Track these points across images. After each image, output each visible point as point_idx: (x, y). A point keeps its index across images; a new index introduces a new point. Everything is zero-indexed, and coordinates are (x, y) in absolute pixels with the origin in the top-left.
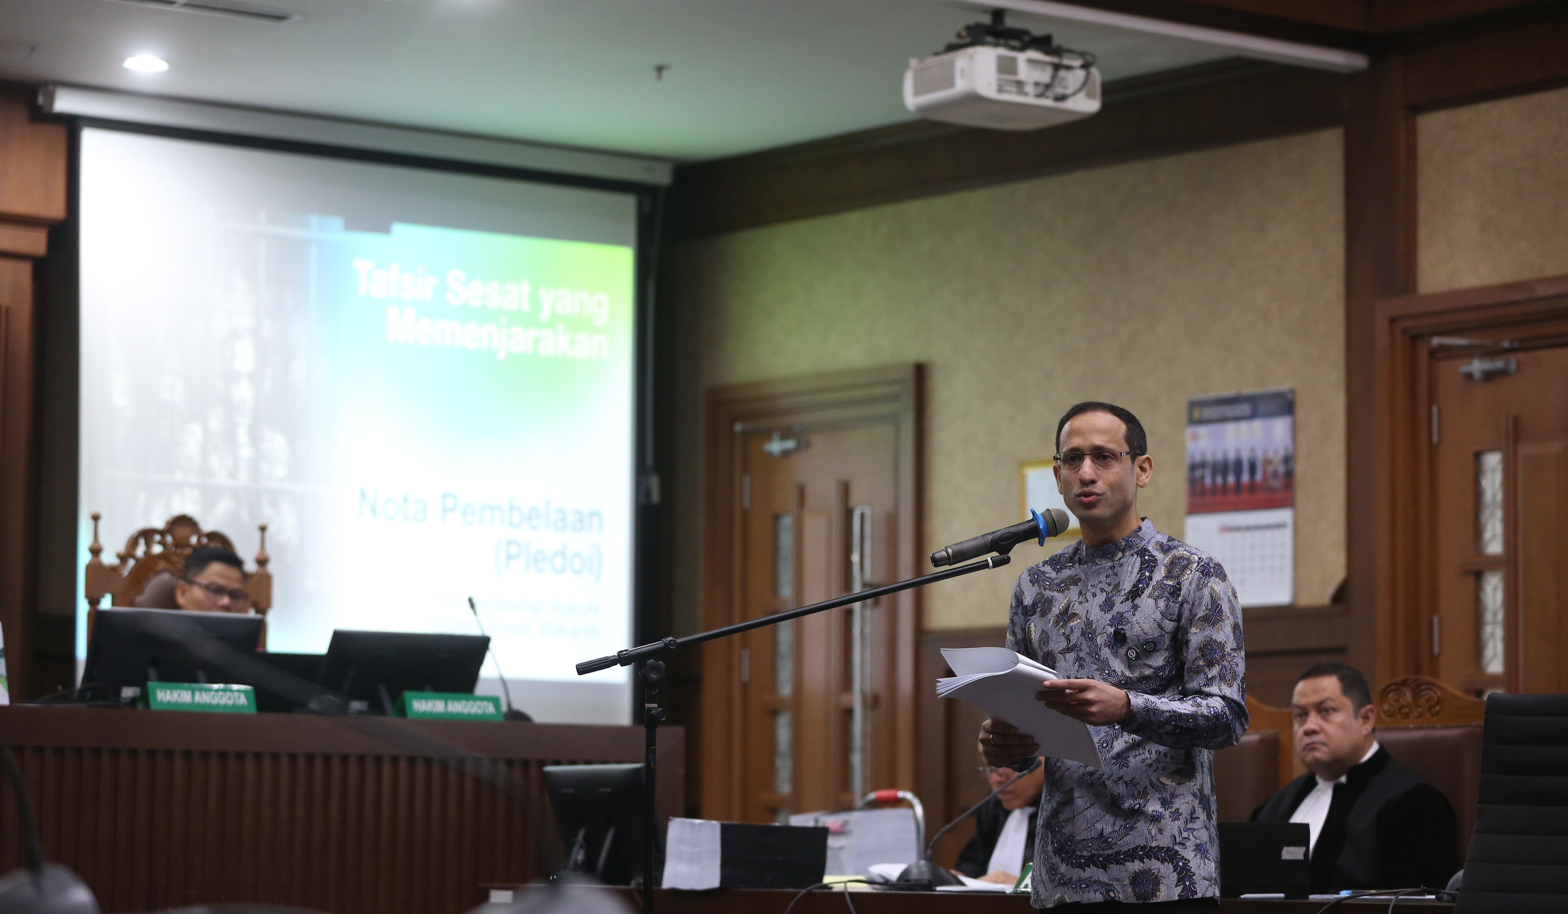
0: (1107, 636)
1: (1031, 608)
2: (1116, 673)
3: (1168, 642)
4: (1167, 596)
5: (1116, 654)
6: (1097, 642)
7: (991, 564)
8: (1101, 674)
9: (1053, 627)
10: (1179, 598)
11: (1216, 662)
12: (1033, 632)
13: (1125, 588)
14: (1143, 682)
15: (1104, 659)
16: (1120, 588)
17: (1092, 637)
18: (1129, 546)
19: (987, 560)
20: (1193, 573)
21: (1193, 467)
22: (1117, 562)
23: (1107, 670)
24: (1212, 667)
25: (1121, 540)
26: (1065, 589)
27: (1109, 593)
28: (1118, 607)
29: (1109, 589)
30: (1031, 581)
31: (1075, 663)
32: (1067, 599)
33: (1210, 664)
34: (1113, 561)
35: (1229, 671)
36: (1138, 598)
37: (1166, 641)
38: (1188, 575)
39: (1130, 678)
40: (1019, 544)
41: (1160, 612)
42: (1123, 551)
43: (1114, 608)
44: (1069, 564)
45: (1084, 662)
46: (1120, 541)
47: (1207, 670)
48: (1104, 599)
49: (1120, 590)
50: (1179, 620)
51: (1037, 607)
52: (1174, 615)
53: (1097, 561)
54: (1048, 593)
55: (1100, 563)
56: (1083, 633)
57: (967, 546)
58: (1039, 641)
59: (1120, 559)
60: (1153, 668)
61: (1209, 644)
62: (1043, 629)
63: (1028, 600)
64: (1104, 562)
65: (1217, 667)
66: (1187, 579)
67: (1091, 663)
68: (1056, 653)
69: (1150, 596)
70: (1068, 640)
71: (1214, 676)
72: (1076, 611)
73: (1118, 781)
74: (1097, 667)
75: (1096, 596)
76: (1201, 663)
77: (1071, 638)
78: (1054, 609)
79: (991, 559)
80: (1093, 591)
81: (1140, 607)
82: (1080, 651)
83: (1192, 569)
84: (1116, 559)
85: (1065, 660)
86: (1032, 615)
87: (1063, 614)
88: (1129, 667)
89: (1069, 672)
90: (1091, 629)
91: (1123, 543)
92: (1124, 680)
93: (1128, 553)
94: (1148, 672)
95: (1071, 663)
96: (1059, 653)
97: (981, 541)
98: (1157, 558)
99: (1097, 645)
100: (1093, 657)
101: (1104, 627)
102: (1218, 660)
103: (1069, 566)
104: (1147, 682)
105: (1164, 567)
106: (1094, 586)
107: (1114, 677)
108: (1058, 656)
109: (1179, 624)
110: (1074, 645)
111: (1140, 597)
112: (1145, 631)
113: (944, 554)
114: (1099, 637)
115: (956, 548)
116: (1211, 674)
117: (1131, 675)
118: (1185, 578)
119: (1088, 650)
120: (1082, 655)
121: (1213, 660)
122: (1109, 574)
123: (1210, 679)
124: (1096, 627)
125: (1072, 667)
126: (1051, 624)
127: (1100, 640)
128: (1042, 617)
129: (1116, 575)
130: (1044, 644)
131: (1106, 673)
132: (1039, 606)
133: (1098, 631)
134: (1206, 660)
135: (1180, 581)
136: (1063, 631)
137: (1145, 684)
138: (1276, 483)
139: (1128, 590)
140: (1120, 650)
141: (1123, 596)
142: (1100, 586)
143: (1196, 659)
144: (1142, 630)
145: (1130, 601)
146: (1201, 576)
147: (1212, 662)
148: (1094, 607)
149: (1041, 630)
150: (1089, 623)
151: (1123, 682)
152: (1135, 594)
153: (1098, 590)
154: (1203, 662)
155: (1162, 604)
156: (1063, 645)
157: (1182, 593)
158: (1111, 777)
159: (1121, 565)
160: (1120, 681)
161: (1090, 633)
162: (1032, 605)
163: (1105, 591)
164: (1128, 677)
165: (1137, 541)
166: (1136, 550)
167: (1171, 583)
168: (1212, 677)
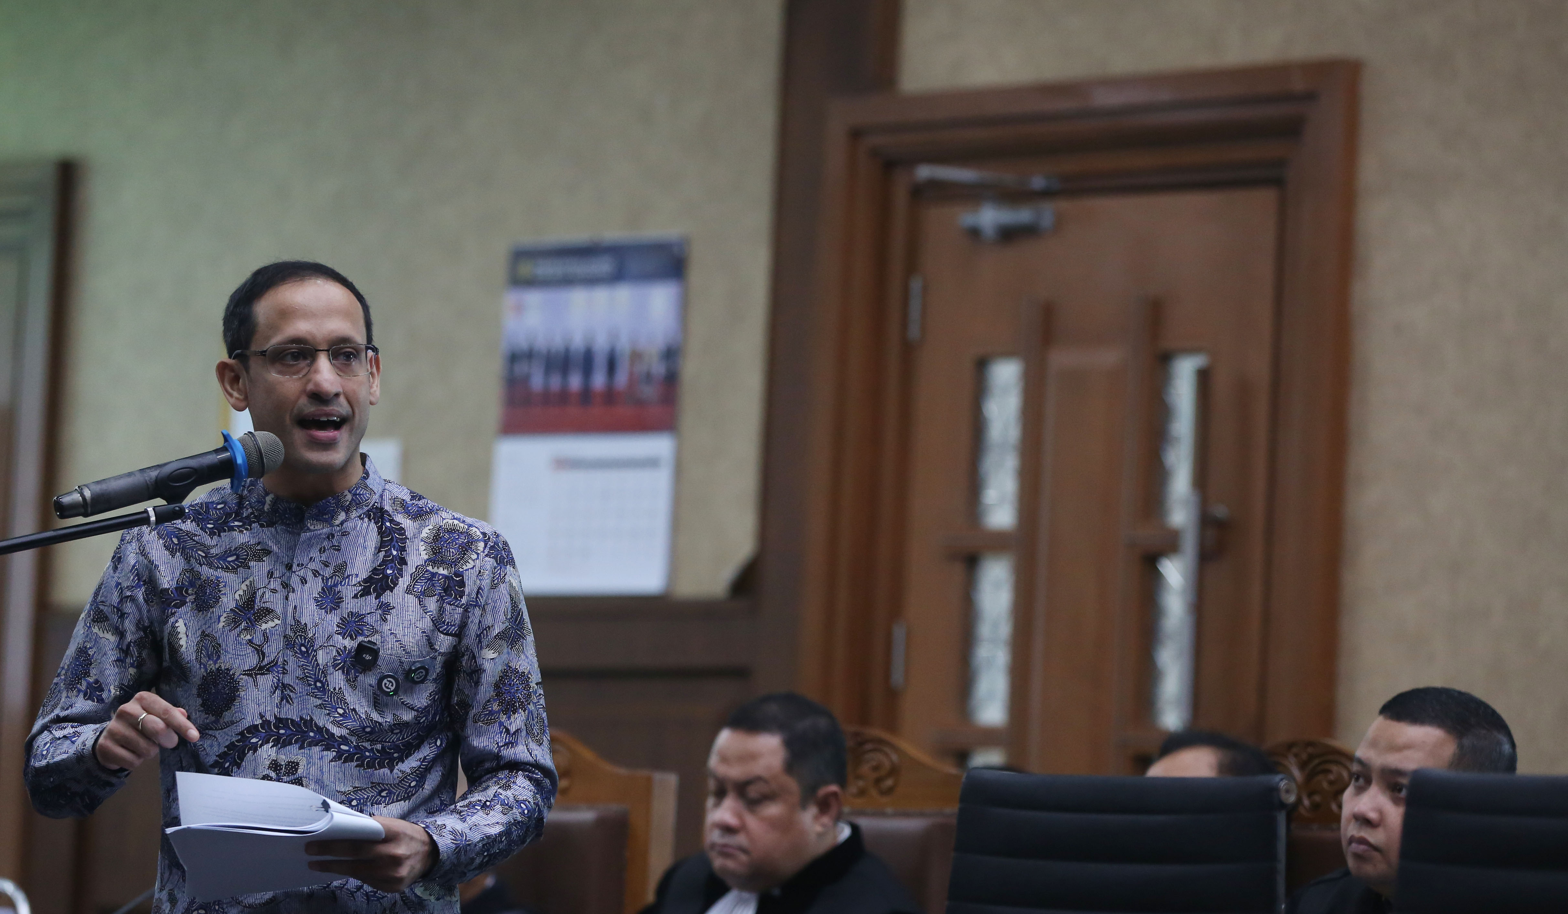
0: (337, 651)
1: (176, 595)
2: (356, 713)
3: (440, 669)
4: (440, 593)
5: (352, 683)
6: (316, 660)
7: (153, 519)
8: (329, 714)
9: (227, 628)
10: (461, 597)
11: (519, 705)
12: (182, 636)
13: (355, 572)
14: (394, 732)
15: (335, 689)
16: (348, 572)
17: (307, 651)
18: (357, 502)
19: (146, 511)
20: (481, 557)
21: (514, 358)
22: (338, 528)
23: (341, 708)
24: (514, 713)
25: (346, 492)
26: (239, 567)
27: (327, 579)
28: (350, 605)
29: (328, 572)
30: (167, 548)
31: (274, 692)
32: (247, 582)
33: (510, 708)
34: (332, 526)
35: (536, 720)
36: (388, 592)
37: (437, 666)
38: (474, 560)
39: (380, 724)
40: (199, 487)
41: (432, 620)
42: (347, 510)
43: (343, 605)
44: (236, 523)
45: (292, 691)
46: (345, 494)
47: (503, 718)
48: (320, 590)
49: (348, 577)
50: (459, 635)
51: (186, 592)
52: (454, 625)
53: (309, 525)
54: (206, 571)
55: (312, 528)
56: (289, 644)
57: (115, 486)
58: (198, 651)
59: (342, 523)
60: (415, 710)
61: (506, 675)
62: (203, 632)
63: (167, 580)
64: (319, 527)
65: (523, 713)
66: (472, 568)
67: (307, 694)
68: (237, 674)
69: (408, 591)
70: (261, 654)
71: (520, 729)
72: (268, 605)
73: (356, 892)
74: (319, 702)
75: (306, 583)
76: (495, 707)
77: (266, 649)
78: (224, 599)
79: (154, 509)
80: (302, 573)
81: (394, 608)
82: (284, 673)
83: (479, 552)
84: (337, 522)
85: (256, 686)
86: (178, 606)
87: (244, 608)
88: (375, 706)
89: (262, 708)
90: (305, 638)
91: (349, 497)
92: (370, 727)
93: (354, 514)
94: (407, 716)
95: (267, 693)
96: (244, 675)
97: (138, 479)
98: (403, 526)
99: (318, 665)
100: (310, 685)
101: (330, 637)
102: (523, 702)
103: (238, 526)
104: (401, 732)
105: (423, 543)
106: (302, 565)
107: (355, 721)
108: (242, 679)
109: (460, 642)
110: (272, 662)
111: (392, 591)
112: (408, 649)
113: (77, 497)
114: (320, 652)
115: (97, 488)
116: (513, 725)
117: (380, 720)
118: (470, 566)
119: (299, 673)
120: (287, 680)
121: (515, 702)
122: (324, 547)
123: (514, 733)
124: (314, 635)
125: (269, 698)
126: (221, 624)
127: (322, 657)
128: (199, 611)
129: (338, 550)
130: (210, 657)
131: (338, 713)
132: (190, 592)
133: (318, 643)
134: (502, 703)
135: (461, 570)
136: (249, 637)
137: (397, 734)
138: (649, 392)
139: (364, 575)
140: (361, 677)
141: (355, 585)
142: (312, 566)
143: (489, 701)
144: (403, 647)
145: (374, 595)
146: (495, 564)
147: (514, 705)
148: (305, 601)
149: (199, 633)
150: (300, 628)
151: (368, 730)
152: (382, 585)
153: (310, 574)
154: (499, 705)
155: (432, 604)
156: (252, 660)
157: (467, 590)
158: (346, 885)
159: (345, 534)
160: (364, 728)
161: (303, 645)
162: (176, 588)
163: (319, 574)
164: (377, 722)
165: (366, 494)
166: (366, 509)
167: (445, 572)
168: (517, 731)
